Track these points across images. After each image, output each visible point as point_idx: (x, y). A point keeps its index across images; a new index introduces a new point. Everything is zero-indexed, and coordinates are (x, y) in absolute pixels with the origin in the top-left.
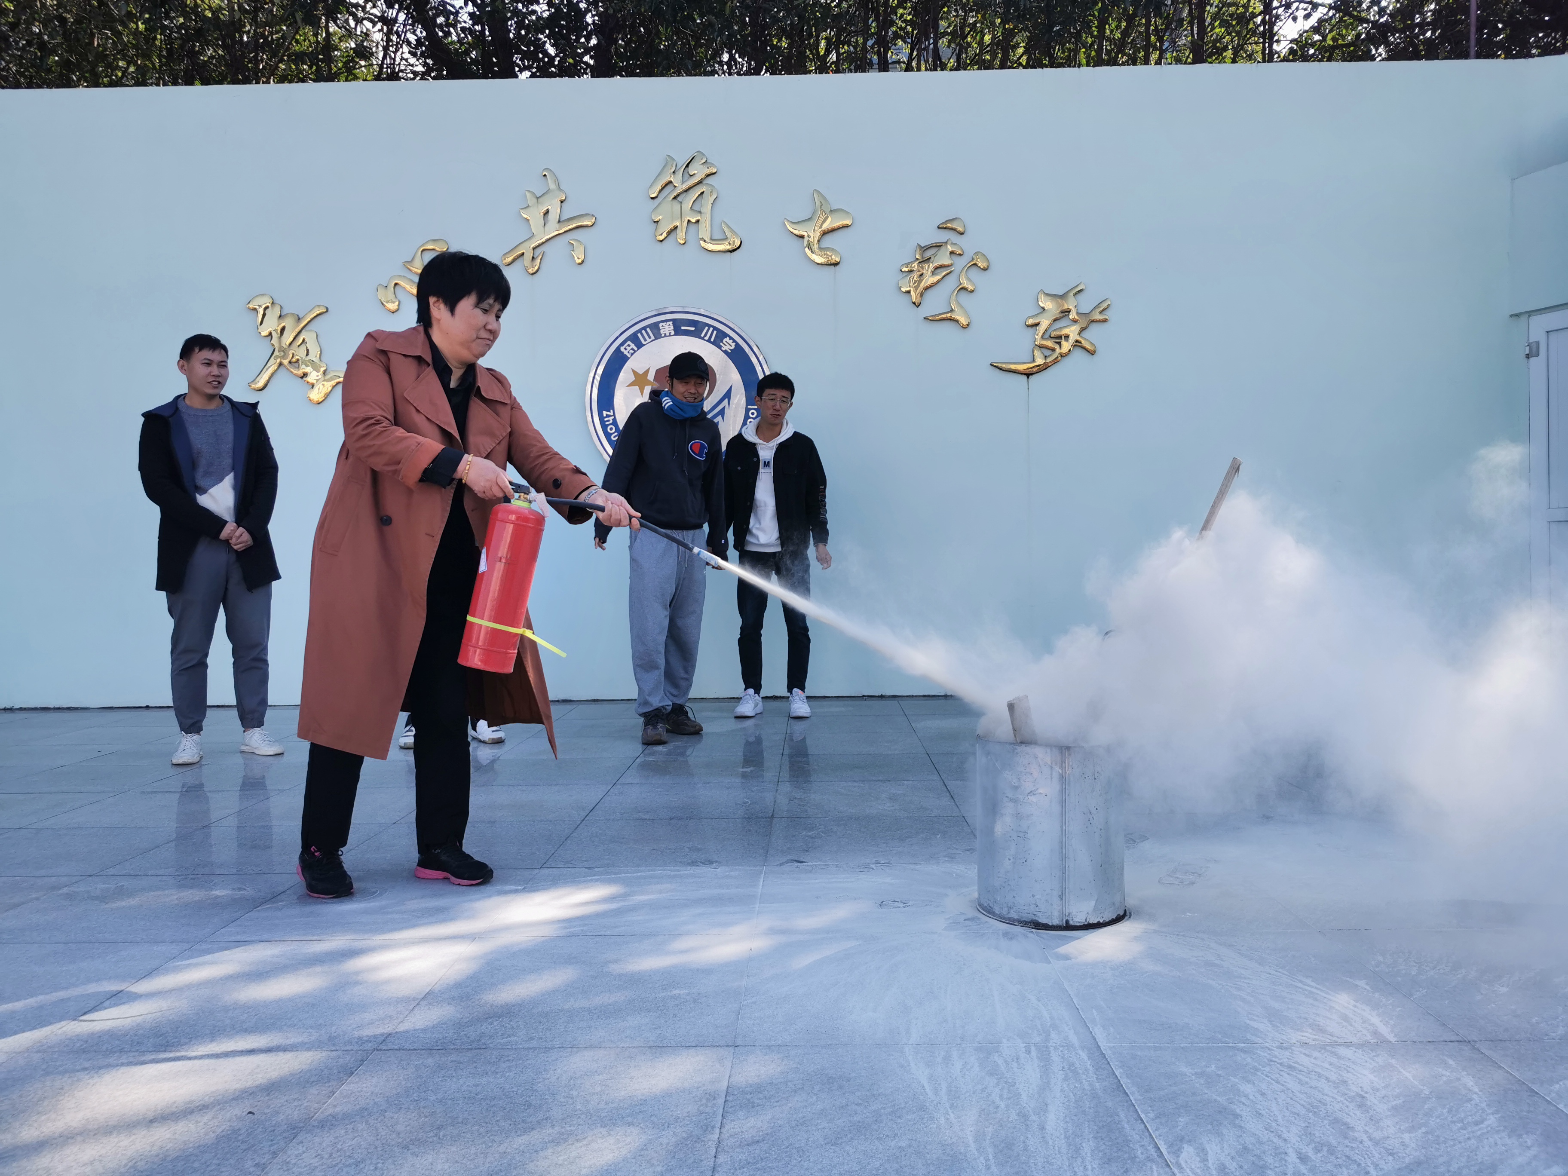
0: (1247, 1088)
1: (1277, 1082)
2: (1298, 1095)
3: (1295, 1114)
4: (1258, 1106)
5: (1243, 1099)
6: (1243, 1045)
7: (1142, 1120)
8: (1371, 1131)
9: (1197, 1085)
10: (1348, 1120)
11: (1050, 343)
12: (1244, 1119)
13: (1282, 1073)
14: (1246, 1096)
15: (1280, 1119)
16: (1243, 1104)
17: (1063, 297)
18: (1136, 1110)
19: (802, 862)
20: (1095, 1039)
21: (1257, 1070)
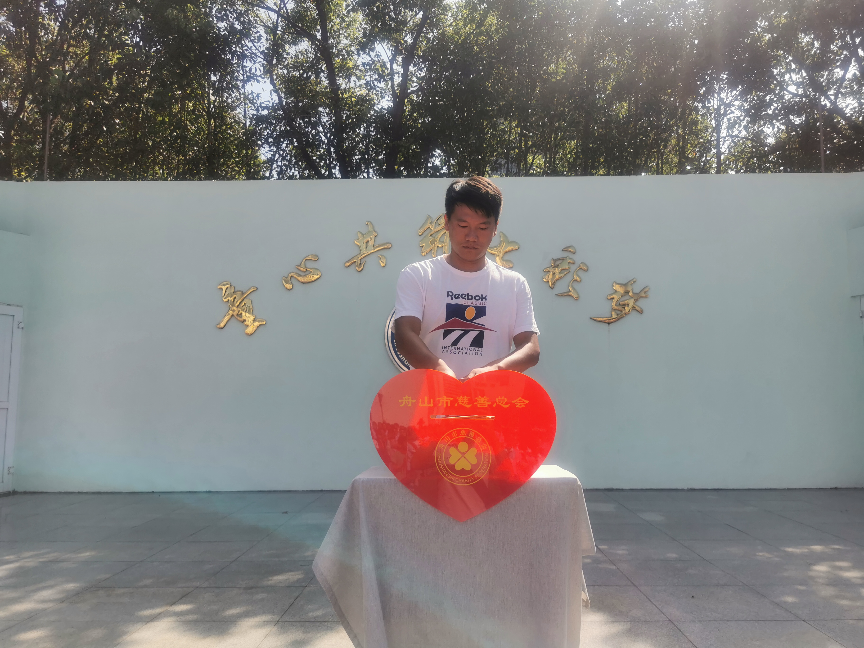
11: (620, 308)
17: (625, 285)
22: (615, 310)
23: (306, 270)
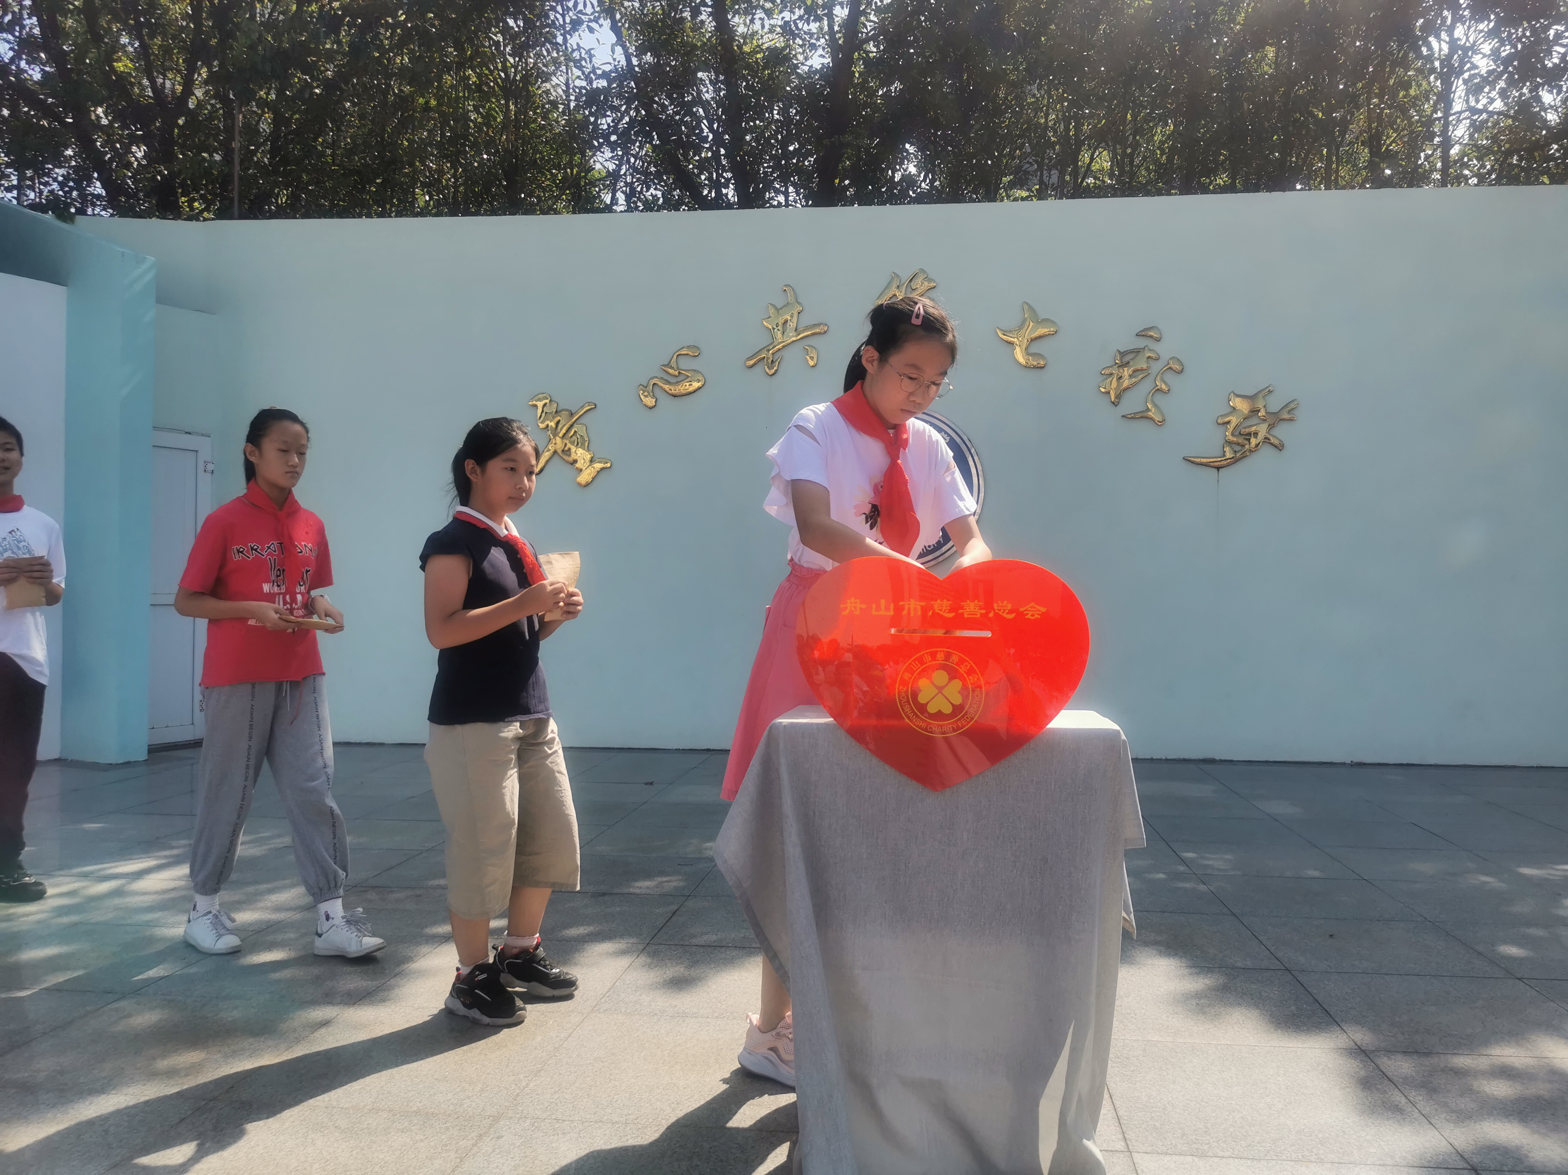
11: (1241, 440)
17: (1252, 398)
22: (1230, 443)
23: (679, 373)
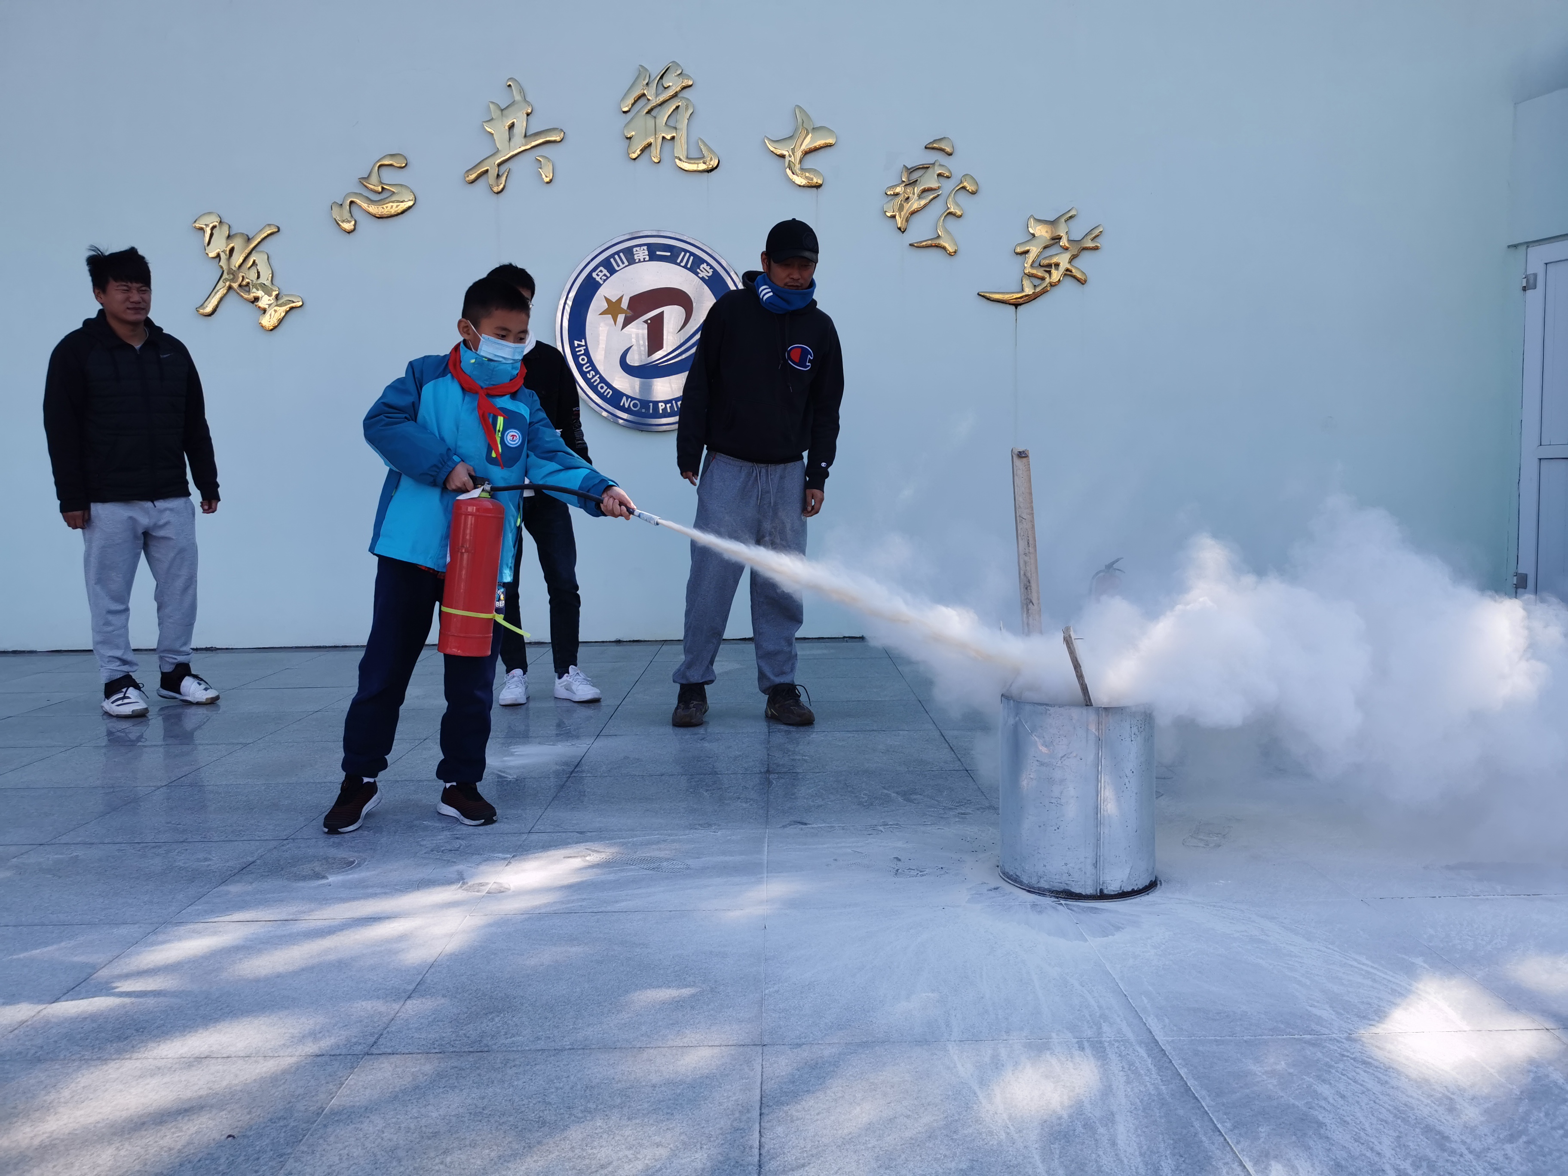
0: (1324, 1089)
1: (1355, 1082)
2: (1381, 1097)
3: (1382, 1120)
4: (1344, 1113)
5: (1323, 1103)
6: (1309, 1037)
7: (1219, 1131)
8: (1468, 1141)
9: (1270, 1087)
10: (1442, 1128)
11: (1040, 273)
12: (1329, 1128)
13: (1358, 1070)
14: (1325, 1099)
15: (1367, 1126)
16: (1324, 1108)
17: (1053, 223)
18: (1211, 1119)
19: (806, 824)
20: (1151, 1032)
21: (1331, 1067)
22: (1031, 276)
23: (383, 188)
